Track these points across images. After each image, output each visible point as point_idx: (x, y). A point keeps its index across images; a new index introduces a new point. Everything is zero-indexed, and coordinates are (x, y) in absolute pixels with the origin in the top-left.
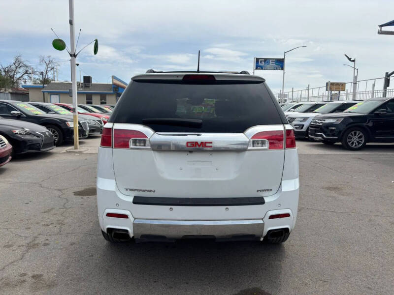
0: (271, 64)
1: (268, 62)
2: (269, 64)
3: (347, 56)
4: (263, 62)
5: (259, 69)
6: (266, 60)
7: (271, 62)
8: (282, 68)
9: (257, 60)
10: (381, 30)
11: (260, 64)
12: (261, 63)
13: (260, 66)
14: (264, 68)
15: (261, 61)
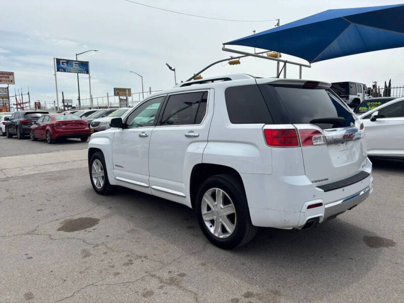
0: (74, 67)
1: (71, 64)
2: (72, 66)
3: (168, 65)
4: (66, 64)
5: (61, 71)
6: (68, 62)
7: (74, 65)
8: (88, 72)
9: (58, 61)
10: (224, 47)
11: (61, 65)
12: (63, 64)
13: (62, 68)
14: (67, 70)
15: (63, 63)
